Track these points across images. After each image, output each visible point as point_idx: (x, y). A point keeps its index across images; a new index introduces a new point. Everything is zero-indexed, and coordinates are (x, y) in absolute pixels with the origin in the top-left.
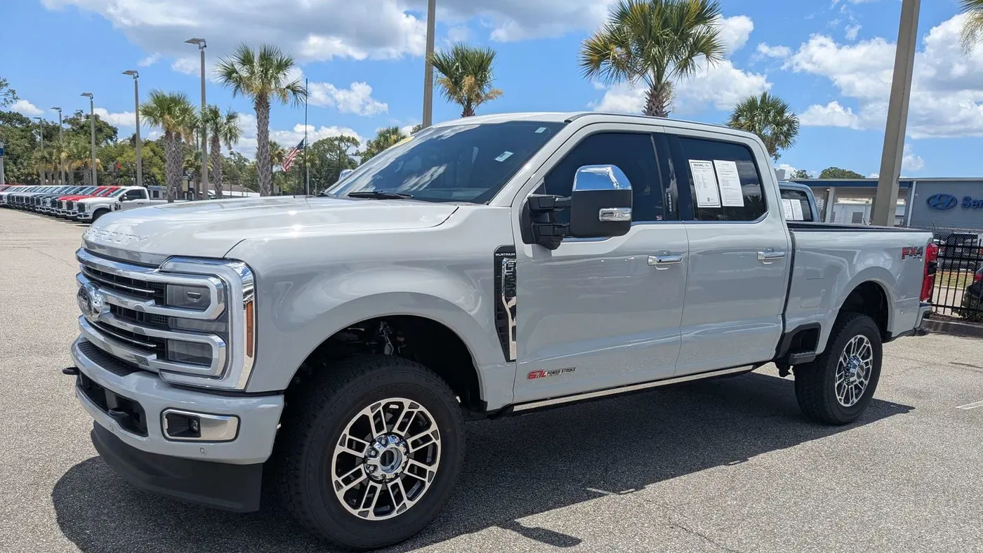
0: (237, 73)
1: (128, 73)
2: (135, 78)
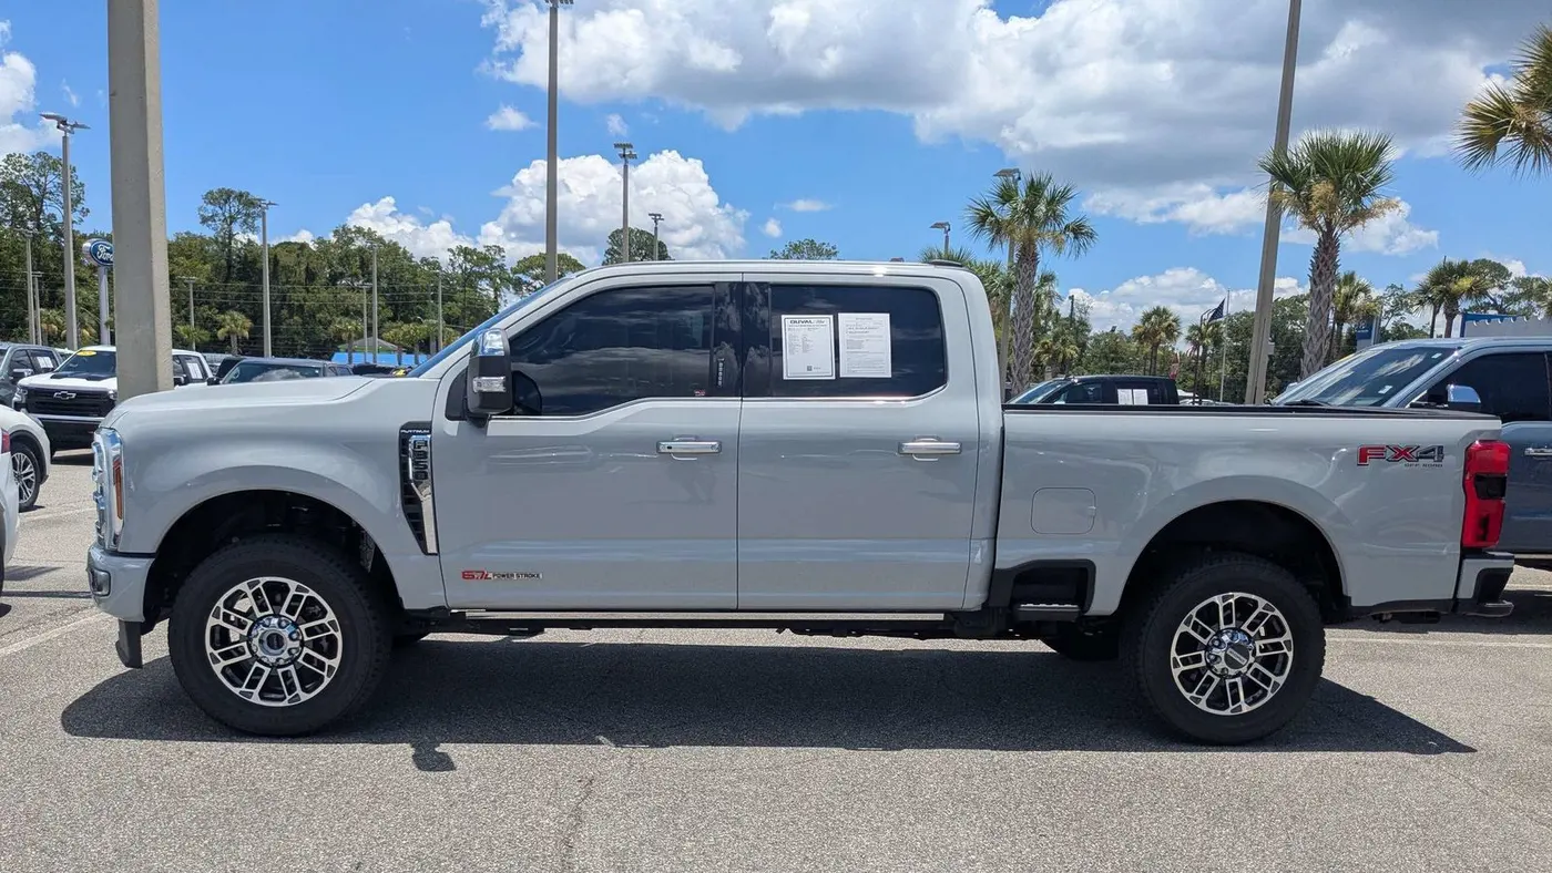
0: (993, 216)
1: (937, 226)
2: (946, 232)
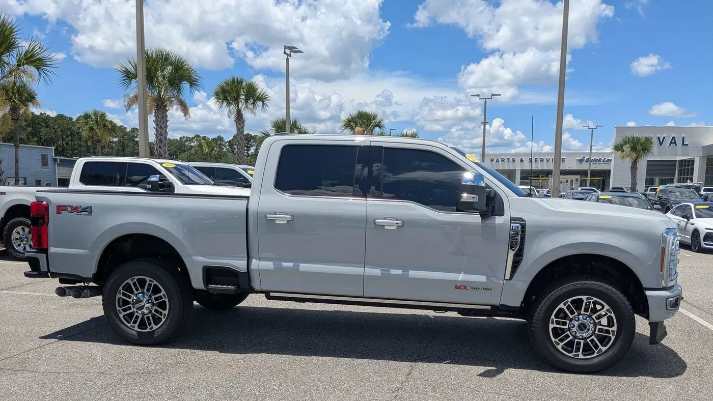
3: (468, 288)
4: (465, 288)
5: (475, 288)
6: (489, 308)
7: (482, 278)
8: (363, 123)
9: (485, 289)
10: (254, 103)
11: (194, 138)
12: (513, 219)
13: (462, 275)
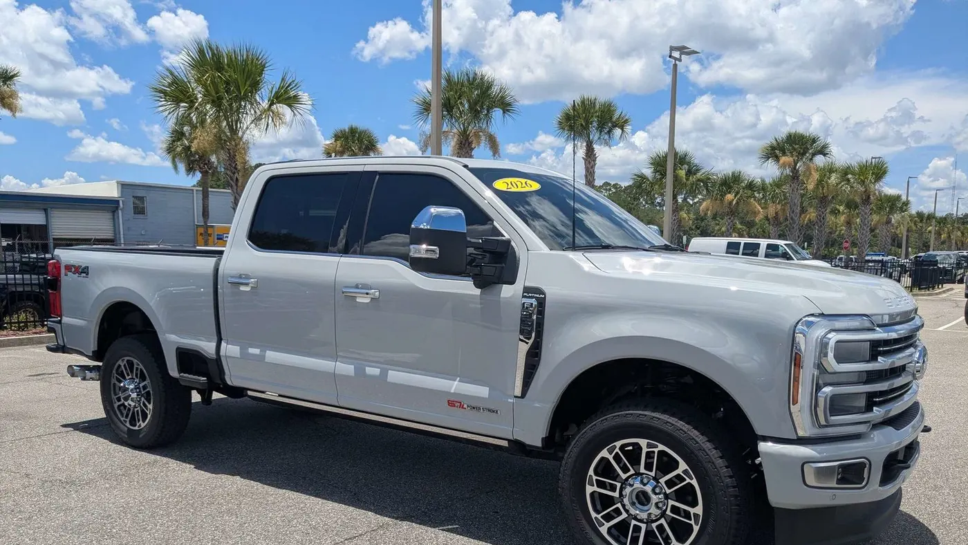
3: (465, 406)
4: (462, 406)
5: (474, 408)
6: (505, 443)
7: (483, 391)
8: (795, 149)
9: (489, 410)
10: (609, 132)
11: (602, 186)
12: (528, 291)
13: (456, 383)
